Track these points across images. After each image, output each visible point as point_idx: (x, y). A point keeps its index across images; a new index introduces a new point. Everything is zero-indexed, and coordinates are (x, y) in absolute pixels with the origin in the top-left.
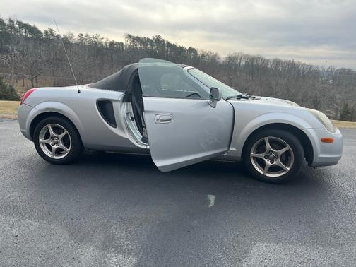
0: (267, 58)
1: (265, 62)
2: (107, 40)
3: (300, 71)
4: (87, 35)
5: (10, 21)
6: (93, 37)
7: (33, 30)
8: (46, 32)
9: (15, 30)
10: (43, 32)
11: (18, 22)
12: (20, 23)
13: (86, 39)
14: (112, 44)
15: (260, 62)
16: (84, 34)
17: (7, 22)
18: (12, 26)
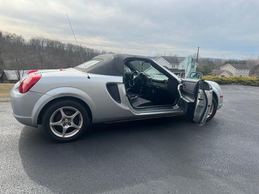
0: (63, 43)
1: (61, 46)
3: (86, 53)
15: (57, 46)
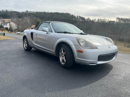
2: (108, 20)
4: (101, 19)
5: (77, 16)
6: (103, 20)
7: (83, 19)
8: (87, 19)
9: (78, 19)
10: (86, 19)
11: (79, 16)
12: (80, 17)
13: (100, 21)
14: (110, 22)
16: (100, 19)
17: (76, 17)
18: (77, 18)
